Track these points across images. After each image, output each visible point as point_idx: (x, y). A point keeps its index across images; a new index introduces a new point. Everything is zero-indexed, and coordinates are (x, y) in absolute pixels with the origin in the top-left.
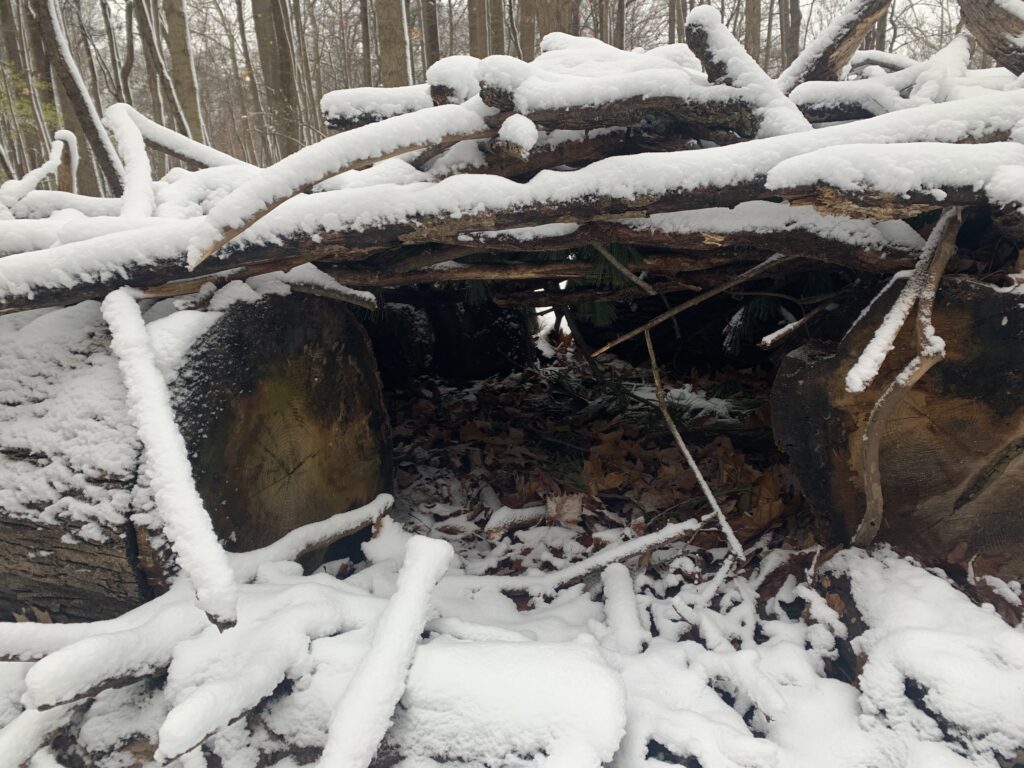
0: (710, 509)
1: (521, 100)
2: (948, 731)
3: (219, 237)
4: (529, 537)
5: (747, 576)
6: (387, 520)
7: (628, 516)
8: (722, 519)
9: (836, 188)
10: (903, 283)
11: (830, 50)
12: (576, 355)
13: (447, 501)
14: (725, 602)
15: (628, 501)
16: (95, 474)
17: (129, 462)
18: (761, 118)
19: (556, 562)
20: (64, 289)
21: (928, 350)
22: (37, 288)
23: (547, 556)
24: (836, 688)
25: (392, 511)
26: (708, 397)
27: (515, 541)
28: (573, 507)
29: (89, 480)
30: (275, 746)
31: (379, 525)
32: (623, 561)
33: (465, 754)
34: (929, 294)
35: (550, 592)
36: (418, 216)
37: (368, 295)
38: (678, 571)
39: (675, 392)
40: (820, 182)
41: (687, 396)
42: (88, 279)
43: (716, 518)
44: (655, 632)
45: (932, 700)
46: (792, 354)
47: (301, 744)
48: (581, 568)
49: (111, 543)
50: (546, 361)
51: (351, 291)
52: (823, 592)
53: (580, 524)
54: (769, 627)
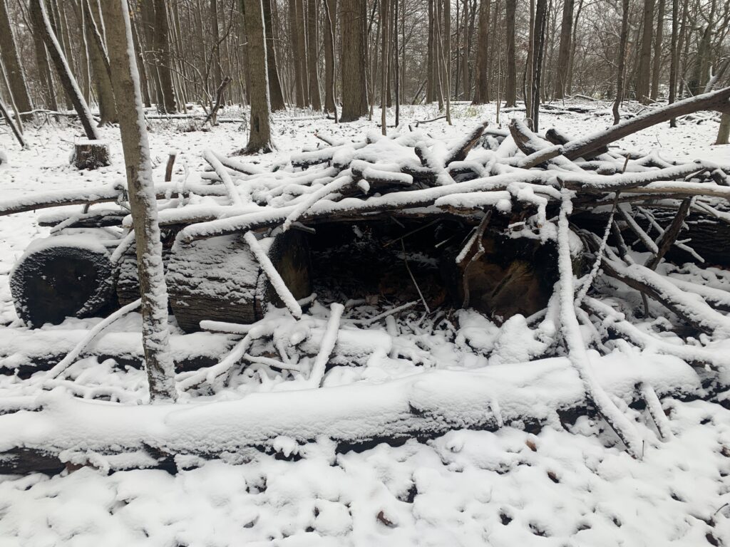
0: (420, 298)
1: (365, 175)
2: (474, 350)
3: (291, 223)
4: (360, 309)
5: (431, 319)
6: (316, 301)
7: (394, 303)
8: (424, 301)
9: (453, 207)
10: (475, 230)
11: (463, 148)
12: (373, 237)
13: (327, 298)
14: (424, 326)
15: (395, 297)
16: (243, 285)
17: (255, 282)
18: (437, 177)
19: (370, 316)
20: (231, 231)
21: (480, 251)
22: (223, 230)
23: (367, 315)
24: (450, 344)
25: (316, 299)
26: (429, 258)
27: (356, 310)
28: (375, 299)
29: (242, 286)
30: (303, 354)
31: (313, 303)
32: (392, 315)
33: (352, 354)
34: (481, 235)
35: (369, 325)
36: (335, 210)
37: (313, 229)
38: (410, 318)
39: (415, 255)
40: (449, 205)
41: (420, 257)
42: (239, 228)
43: (422, 301)
44: (401, 333)
45: (471, 343)
46: (446, 249)
47: (310, 353)
48: (379, 317)
49: (248, 304)
50: (359, 239)
51: (308, 228)
52: (451, 321)
53: (377, 305)
54: (435, 332)
